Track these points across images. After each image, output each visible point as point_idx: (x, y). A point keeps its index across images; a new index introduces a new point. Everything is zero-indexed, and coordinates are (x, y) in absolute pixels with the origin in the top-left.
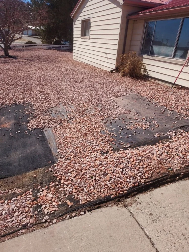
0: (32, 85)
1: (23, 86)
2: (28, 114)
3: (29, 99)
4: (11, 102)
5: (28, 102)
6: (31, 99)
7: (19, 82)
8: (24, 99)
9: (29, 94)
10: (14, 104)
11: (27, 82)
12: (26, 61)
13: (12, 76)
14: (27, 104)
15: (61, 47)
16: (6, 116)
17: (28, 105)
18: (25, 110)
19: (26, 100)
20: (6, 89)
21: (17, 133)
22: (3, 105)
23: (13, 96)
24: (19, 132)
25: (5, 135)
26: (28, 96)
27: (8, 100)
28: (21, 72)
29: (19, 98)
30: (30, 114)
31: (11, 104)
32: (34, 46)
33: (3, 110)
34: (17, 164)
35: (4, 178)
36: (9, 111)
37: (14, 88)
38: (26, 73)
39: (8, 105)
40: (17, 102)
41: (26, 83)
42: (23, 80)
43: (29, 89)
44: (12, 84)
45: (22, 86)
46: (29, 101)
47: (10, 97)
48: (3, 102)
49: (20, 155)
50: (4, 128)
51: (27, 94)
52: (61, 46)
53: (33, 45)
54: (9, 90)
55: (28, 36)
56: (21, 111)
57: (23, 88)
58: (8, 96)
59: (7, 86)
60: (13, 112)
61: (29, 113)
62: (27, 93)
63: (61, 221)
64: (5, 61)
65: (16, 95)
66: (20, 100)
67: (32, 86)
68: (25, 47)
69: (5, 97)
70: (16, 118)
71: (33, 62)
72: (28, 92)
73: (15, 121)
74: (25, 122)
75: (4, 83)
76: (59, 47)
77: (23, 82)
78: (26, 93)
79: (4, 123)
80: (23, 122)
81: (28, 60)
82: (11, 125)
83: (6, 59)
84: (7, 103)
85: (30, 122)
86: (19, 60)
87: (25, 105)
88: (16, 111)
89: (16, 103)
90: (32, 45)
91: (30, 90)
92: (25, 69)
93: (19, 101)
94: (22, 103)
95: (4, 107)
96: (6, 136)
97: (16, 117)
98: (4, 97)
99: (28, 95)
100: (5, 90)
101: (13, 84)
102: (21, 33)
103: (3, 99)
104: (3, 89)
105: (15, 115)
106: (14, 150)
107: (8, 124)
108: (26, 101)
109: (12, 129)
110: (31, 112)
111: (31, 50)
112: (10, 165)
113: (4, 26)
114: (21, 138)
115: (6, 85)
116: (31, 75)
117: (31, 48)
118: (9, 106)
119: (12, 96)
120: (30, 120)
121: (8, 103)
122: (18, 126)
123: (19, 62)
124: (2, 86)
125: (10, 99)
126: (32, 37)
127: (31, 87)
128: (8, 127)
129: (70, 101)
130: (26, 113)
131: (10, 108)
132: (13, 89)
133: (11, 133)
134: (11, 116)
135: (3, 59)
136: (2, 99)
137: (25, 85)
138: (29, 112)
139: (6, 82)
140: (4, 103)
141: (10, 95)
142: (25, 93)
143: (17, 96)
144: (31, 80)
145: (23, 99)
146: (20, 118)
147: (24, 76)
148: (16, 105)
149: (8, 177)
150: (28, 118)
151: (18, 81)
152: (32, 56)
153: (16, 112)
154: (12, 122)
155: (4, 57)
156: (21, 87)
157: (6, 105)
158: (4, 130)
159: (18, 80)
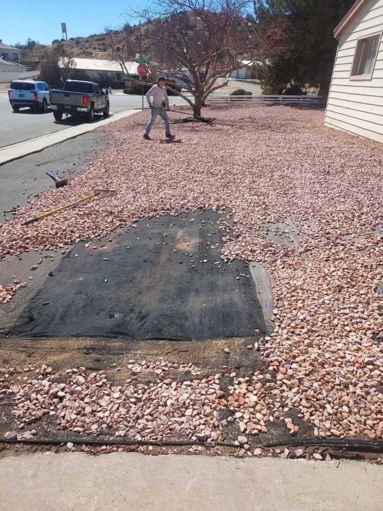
0: (236, 174)
1: (219, 176)
2: (224, 229)
3: (229, 202)
4: (196, 205)
5: (226, 207)
6: (231, 202)
7: (214, 168)
8: (219, 200)
9: (229, 192)
10: (201, 208)
11: (228, 168)
12: (229, 128)
13: (202, 157)
14: (223, 210)
15: (302, 99)
16: (186, 229)
17: (225, 212)
18: (218, 222)
19: (222, 202)
20: (190, 179)
21: (201, 262)
22: (182, 208)
23: (201, 194)
24: (205, 261)
25: (181, 263)
26: (227, 196)
27: (192, 201)
28: (219, 149)
29: (210, 198)
30: (228, 230)
31: (196, 208)
32: (246, 98)
33: (182, 218)
34: (197, 320)
35: (174, 340)
36: (193, 219)
37: (204, 178)
38: (227, 151)
39: (191, 210)
40: (207, 206)
41: (224, 170)
42: (221, 165)
43: (229, 183)
44: (201, 171)
45: (217, 175)
46: (227, 204)
47: (196, 195)
48: (183, 203)
49: (205, 305)
50: (180, 250)
51: (225, 191)
52: (300, 98)
53: (245, 96)
54: (196, 181)
55: (237, 79)
56: (212, 223)
57: (219, 180)
58: (193, 193)
59: (191, 175)
60: (199, 223)
61: (225, 228)
62: (226, 189)
63: (270, 456)
64: (193, 127)
65: (206, 192)
66: (212, 203)
67: (236, 177)
68: (231, 100)
69: (187, 194)
70: (202, 234)
71: (241, 131)
72: (227, 188)
73: (201, 240)
74: (217, 244)
75: (188, 169)
76: (296, 99)
77: (219, 168)
78: (223, 190)
79: (182, 240)
80: (213, 243)
81: (232, 126)
82: (194, 246)
83: (196, 124)
84: (190, 205)
85: (226, 245)
86: (217, 126)
87: (219, 212)
88: (203, 221)
89: (204, 206)
90: (244, 98)
91: (231, 184)
92: (226, 144)
93: (211, 204)
94: (214, 208)
95: (184, 212)
96: (184, 264)
97: (203, 233)
98: (186, 194)
99: (227, 193)
100: (189, 181)
101: (203, 172)
102: (228, 75)
103: (184, 198)
104: (185, 180)
105: (201, 228)
106: (193, 293)
107: (188, 243)
108: (223, 206)
109: (195, 253)
110: (229, 226)
111: (239, 106)
112: (186, 319)
113: (200, 65)
114: (207, 274)
115: (191, 173)
116: (235, 155)
117: (240, 102)
118: (193, 211)
119: (199, 193)
120: (226, 242)
121: (191, 206)
122: (205, 250)
123: (216, 130)
124: (184, 174)
125: (195, 198)
126: (245, 82)
127: (234, 179)
128: (189, 249)
129: (308, 212)
130: (221, 227)
131: (194, 214)
132: (202, 181)
133: (192, 261)
134: (194, 229)
135: (190, 124)
136: (183, 197)
137: (224, 174)
138: (226, 226)
139: (192, 168)
140: (185, 204)
141: (195, 191)
142: (222, 189)
143: (207, 194)
144: (235, 164)
145: (218, 200)
146: (209, 235)
147: (222, 157)
148: (205, 210)
149: (180, 340)
150: (223, 238)
151: (211, 166)
152: (241, 119)
153: (203, 223)
154: (195, 241)
155: (191, 121)
156: (216, 178)
157: (188, 209)
158: (181, 253)
159: (212, 164)
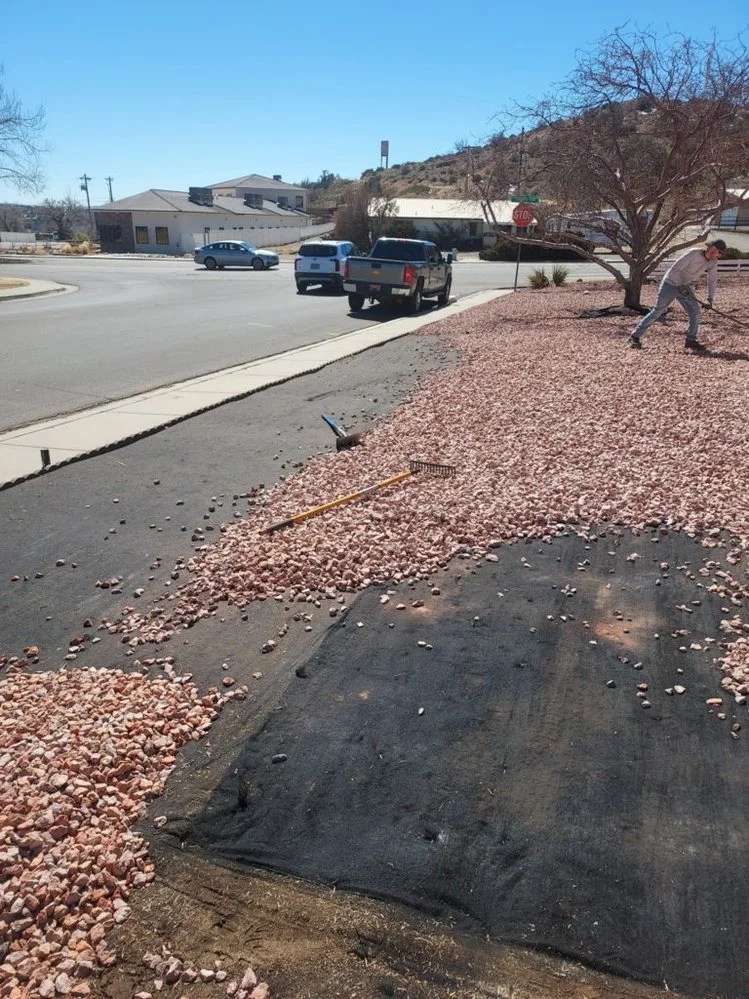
0: (737, 443)
1: (694, 443)
2: (722, 595)
3: (728, 517)
4: (642, 516)
5: (722, 529)
6: (734, 516)
7: (681, 425)
8: (702, 509)
9: (724, 487)
10: (655, 525)
11: (716, 426)
12: (707, 328)
13: (649, 395)
14: (715, 536)
16: (618, 580)
17: (720, 544)
18: (704, 570)
19: (709, 516)
20: (623, 447)
21: (669, 690)
22: (606, 520)
23: (653, 487)
24: (680, 689)
25: (612, 686)
26: (720, 499)
27: (631, 505)
28: (689, 378)
29: (677, 501)
30: (734, 599)
31: (641, 525)
32: (742, 265)
33: (607, 548)
36: (634, 555)
37: (656, 447)
38: (709, 384)
39: (630, 528)
40: (670, 521)
41: (707, 429)
42: (698, 417)
43: (722, 463)
44: (648, 428)
45: (689, 441)
46: (723, 522)
47: (640, 490)
48: (608, 507)
50: (609, 645)
51: (714, 486)
54: (637, 453)
56: (688, 573)
57: (695, 455)
58: (631, 483)
59: (626, 438)
60: (651, 568)
61: (725, 592)
62: (716, 479)
65: (666, 485)
66: (683, 514)
67: (739, 448)
69: (618, 485)
70: (664, 603)
71: (736, 337)
72: (719, 477)
73: (662, 622)
74: (708, 640)
75: (617, 422)
77: (694, 423)
78: (708, 481)
79: (609, 612)
80: (698, 636)
81: (714, 326)
82: (643, 635)
83: (627, 320)
84: (626, 514)
85: (734, 645)
86: (678, 324)
87: (705, 542)
88: (663, 565)
89: (664, 522)
90: (735, 265)
91: (727, 467)
92: (705, 367)
93: (680, 519)
94: (690, 529)
95: (612, 533)
96: (621, 691)
97: (664, 598)
98: (614, 486)
99: (720, 490)
100: (620, 452)
101: (654, 432)
103: (611, 497)
105: (659, 584)
107: (626, 626)
108: (712, 525)
109: (647, 661)
110: (736, 588)
111: (725, 282)
114: (688, 735)
115: (624, 431)
116: (731, 394)
117: (727, 275)
118: (634, 530)
119: (648, 485)
120: (732, 637)
121: (630, 517)
122: (676, 653)
123: (676, 332)
125: (640, 500)
126: (735, 231)
127: (735, 454)
128: (630, 643)
130: (714, 587)
131: (636, 541)
132: (651, 454)
133: (643, 686)
134: (641, 583)
135: (616, 320)
136: (606, 492)
137: (707, 440)
138: (728, 584)
139: (625, 420)
140: (613, 512)
141: (638, 479)
142: (705, 478)
143: (668, 490)
144: (734, 417)
145: (698, 510)
146: (683, 607)
147: (698, 397)
148: (664, 533)
150: (724, 622)
151: (672, 418)
152: (734, 310)
153: (664, 570)
154: (646, 620)
155: (618, 313)
156: (686, 449)
157: (620, 524)
158: (609, 653)
159: (676, 413)
